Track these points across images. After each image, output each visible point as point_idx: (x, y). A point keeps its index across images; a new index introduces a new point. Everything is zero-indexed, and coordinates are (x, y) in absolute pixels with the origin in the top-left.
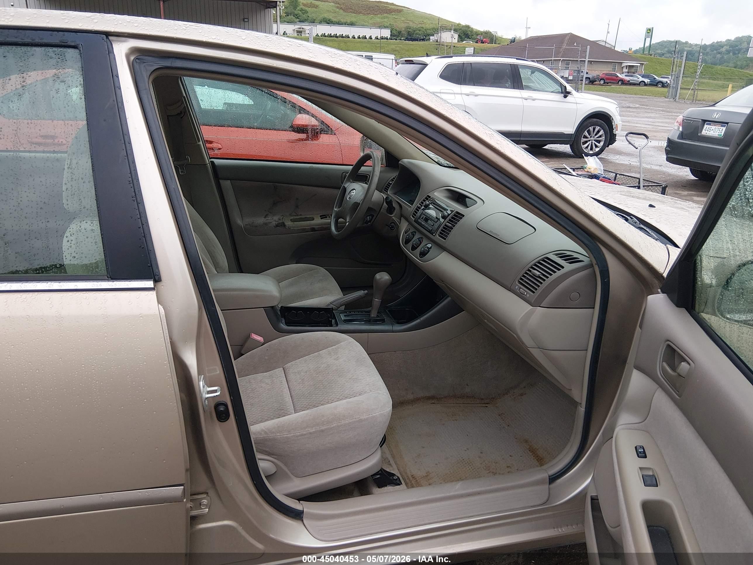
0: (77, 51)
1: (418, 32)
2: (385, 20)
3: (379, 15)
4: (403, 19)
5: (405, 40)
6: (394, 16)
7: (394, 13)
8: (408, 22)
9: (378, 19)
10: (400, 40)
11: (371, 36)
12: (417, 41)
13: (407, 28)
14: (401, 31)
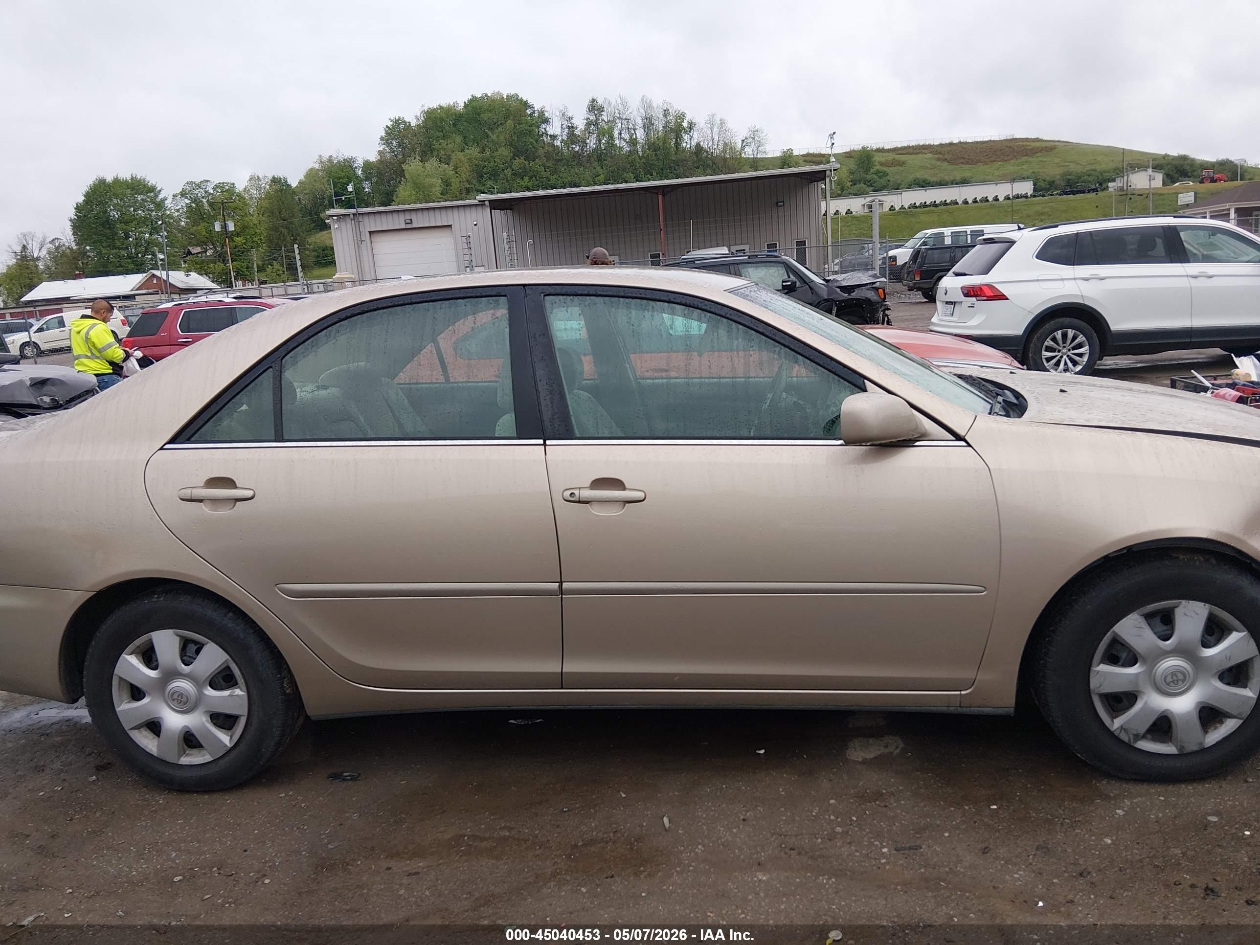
0: (506, 298)
1: (1086, 177)
2: (1024, 167)
3: (1012, 161)
4: (1056, 160)
5: (1060, 195)
6: (1040, 159)
7: (1040, 154)
8: (1067, 164)
9: (1010, 168)
10: (1051, 195)
11: (997, 196)
12: (1084, 193)
13: (1066, 174)
14: (1053, 182)
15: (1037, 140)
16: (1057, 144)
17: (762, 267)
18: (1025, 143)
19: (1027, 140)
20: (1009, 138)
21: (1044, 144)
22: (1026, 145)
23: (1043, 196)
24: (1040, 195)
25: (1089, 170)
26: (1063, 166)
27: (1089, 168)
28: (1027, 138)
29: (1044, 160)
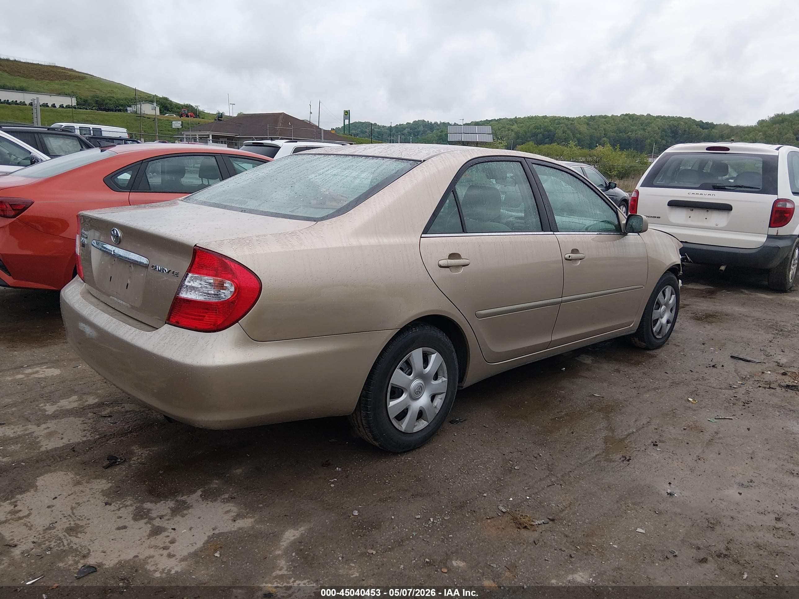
1: (108, 101)
2: (65, 87)
3: (56, 81)
4: (87, 86)
5: (98, 110)
6: (76, 83)
7: (75, 80)
8: (94, 90)
9: (56, 85)
10: (92, 109)
11: (54, 104)
12: (113, 111)
13: (93, 97)
14: (87, 100)
15: (71, 70)
16: (86, 75)
17: (60, 138)
18: (64, 71)
19: (65, 69)
20: (51, 65)
21: (77, 74)
22: (65, 72)
23: (86, 109)
24: (84, 108)
25: (109, 97)
26: (92, 91)
27: (109, 95)
28: (65, 68)
29: (79, 84)
